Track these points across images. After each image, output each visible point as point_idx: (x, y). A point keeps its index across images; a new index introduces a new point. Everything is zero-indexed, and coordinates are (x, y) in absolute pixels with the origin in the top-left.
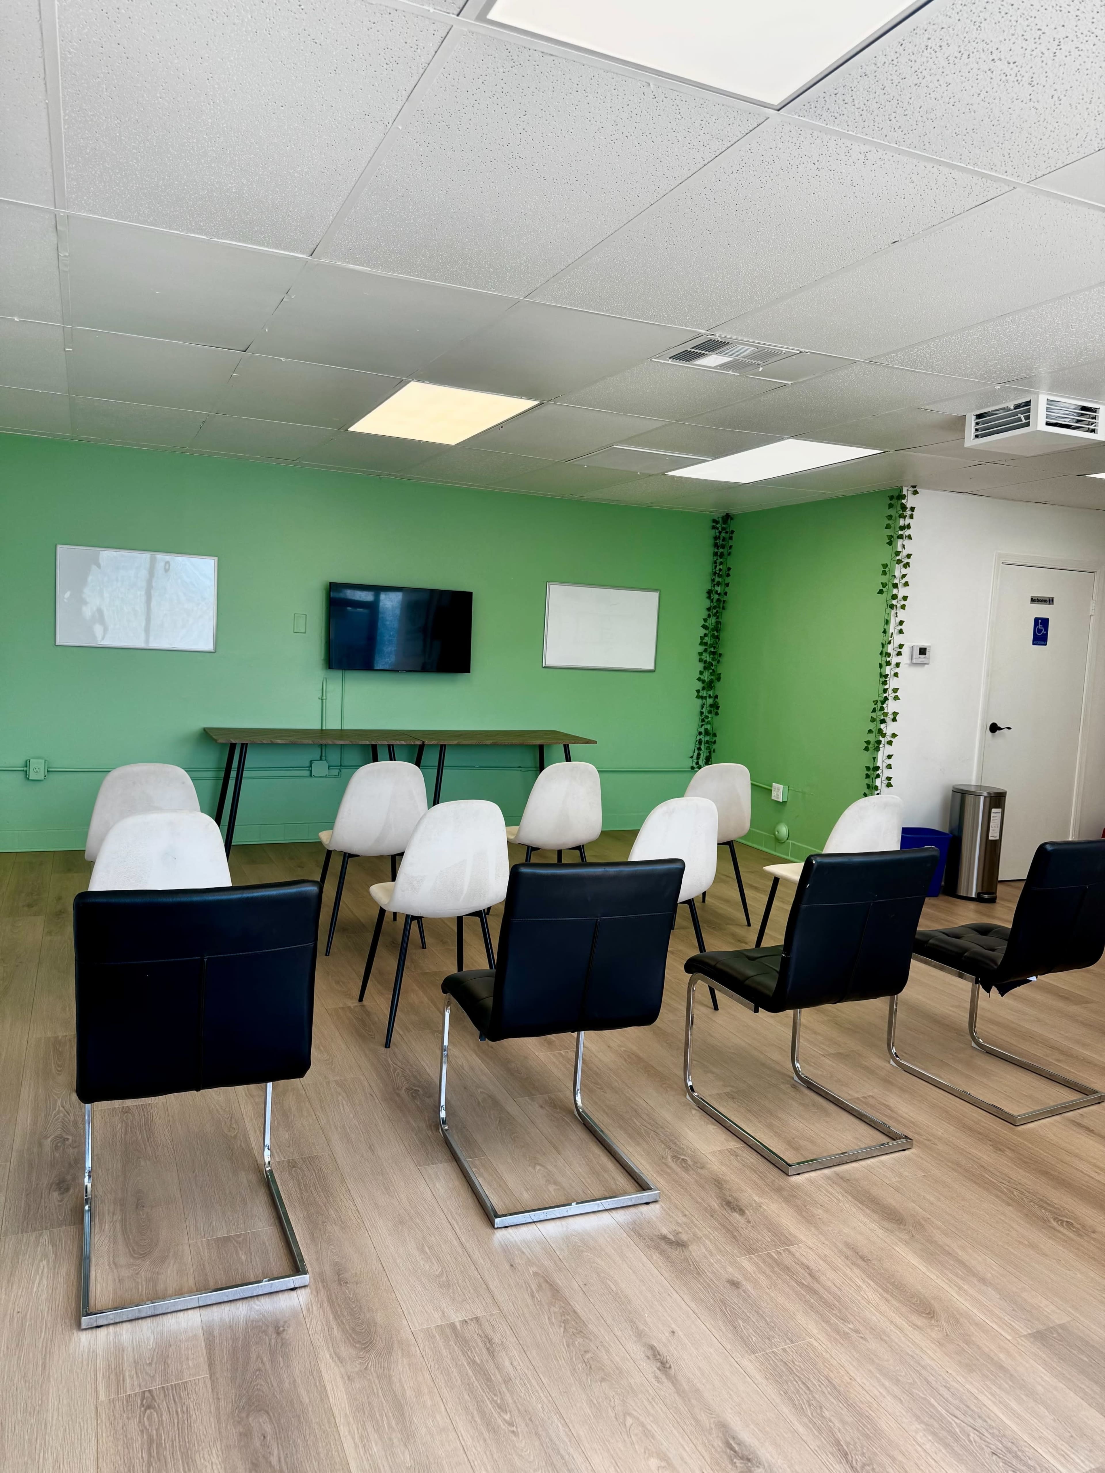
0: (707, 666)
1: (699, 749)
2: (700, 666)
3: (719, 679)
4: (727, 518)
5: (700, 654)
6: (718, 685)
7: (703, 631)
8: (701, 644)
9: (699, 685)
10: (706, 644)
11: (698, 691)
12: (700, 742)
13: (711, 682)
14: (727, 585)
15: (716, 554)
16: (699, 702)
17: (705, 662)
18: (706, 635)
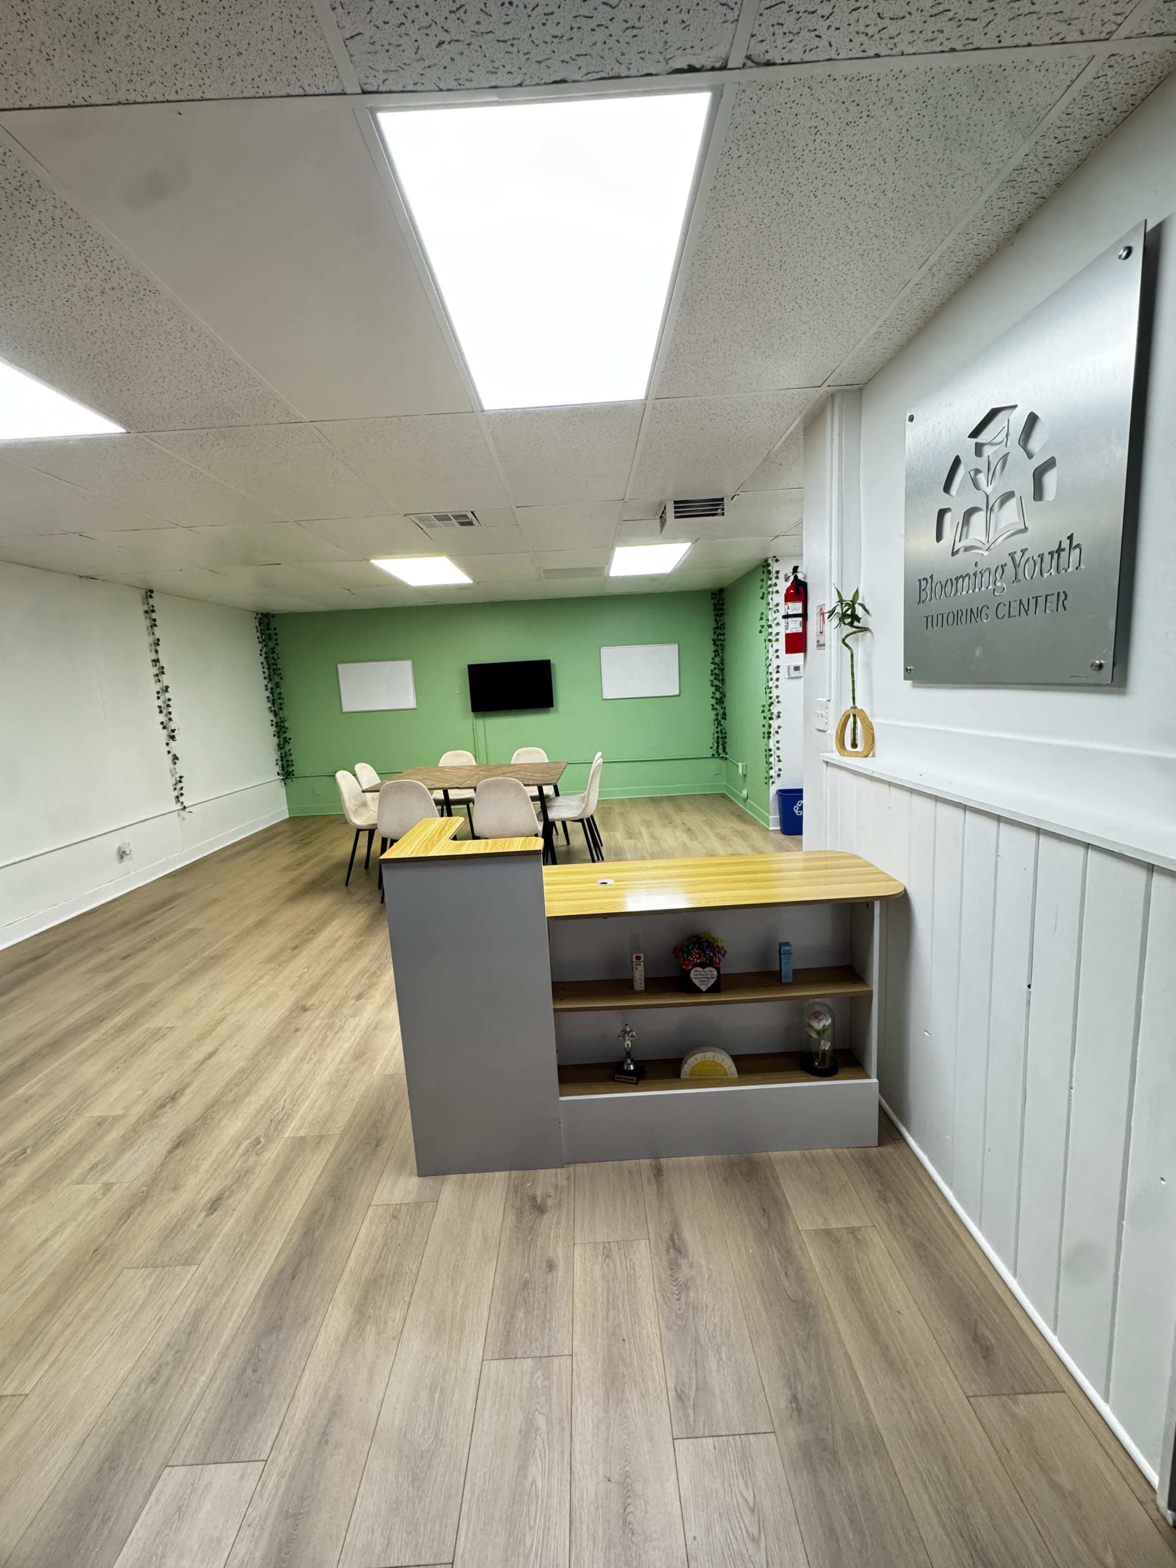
0: (718, 688)
1: (718, 742)
2: (713, 689)
3: (725, 696)
4: (721, 590)
5: (712, 681)
6: (726, 700)
7: (713, 666)
8: (711, 675)
9: (713, 701)
10: (716, 674)
11: (713, 705)
12: (718, 737)
13: (721, 698)
14: (724, 634)
15: (716, 615)
16: (715, 712)
17: (716, 686)
18: (715, 669)
